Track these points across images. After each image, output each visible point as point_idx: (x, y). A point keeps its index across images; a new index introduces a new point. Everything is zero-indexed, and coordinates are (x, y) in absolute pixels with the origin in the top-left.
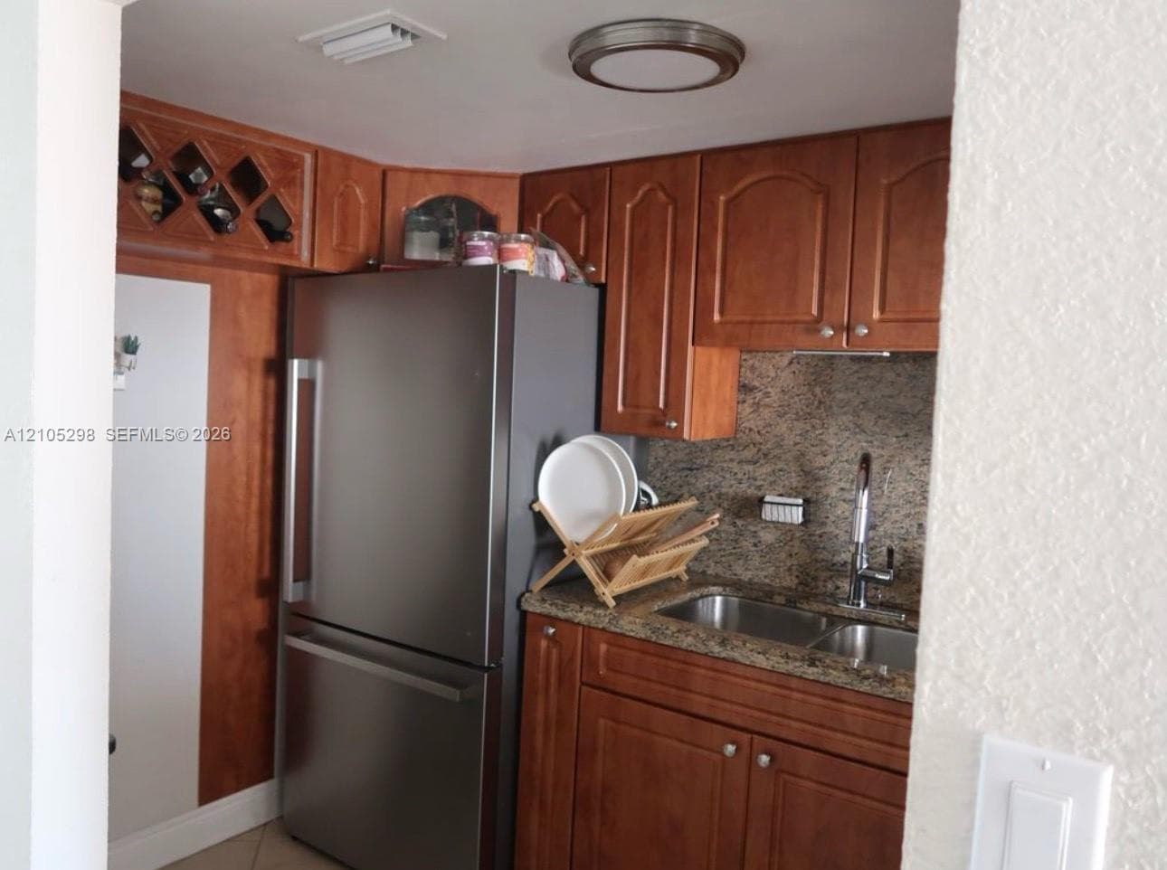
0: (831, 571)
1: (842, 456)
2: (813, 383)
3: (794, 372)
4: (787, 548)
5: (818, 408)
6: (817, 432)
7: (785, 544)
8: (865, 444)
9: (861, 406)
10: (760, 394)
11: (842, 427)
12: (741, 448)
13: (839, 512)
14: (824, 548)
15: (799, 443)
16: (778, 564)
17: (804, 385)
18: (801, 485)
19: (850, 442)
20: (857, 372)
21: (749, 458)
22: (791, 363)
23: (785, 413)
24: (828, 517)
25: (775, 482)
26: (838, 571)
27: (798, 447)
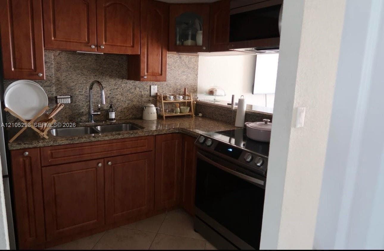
0: (79, 115)
1: (79, 82)
2: (68, 61)
3: (61, 57)
4: (64, 111)
5: (70, 68)
6: (70, 76)
7: (64, 110)
8: (85, 78)
9: (83, 68)
10: (49, 64)
11: (78, 74)
12: (44, 82)
13: (80, 98)
14: (76, 109)
15: (65, 79)
16: (62, 117)
17: (65, 61)
18: (66, 92)
19: (80, 78)
20: (80, 58)
21: (48, 85)
22: (59, 54)
23: (59, 70)
24: (76, 100)
25: (58, 92)
26: (81, 115)
27: (65, 80)
